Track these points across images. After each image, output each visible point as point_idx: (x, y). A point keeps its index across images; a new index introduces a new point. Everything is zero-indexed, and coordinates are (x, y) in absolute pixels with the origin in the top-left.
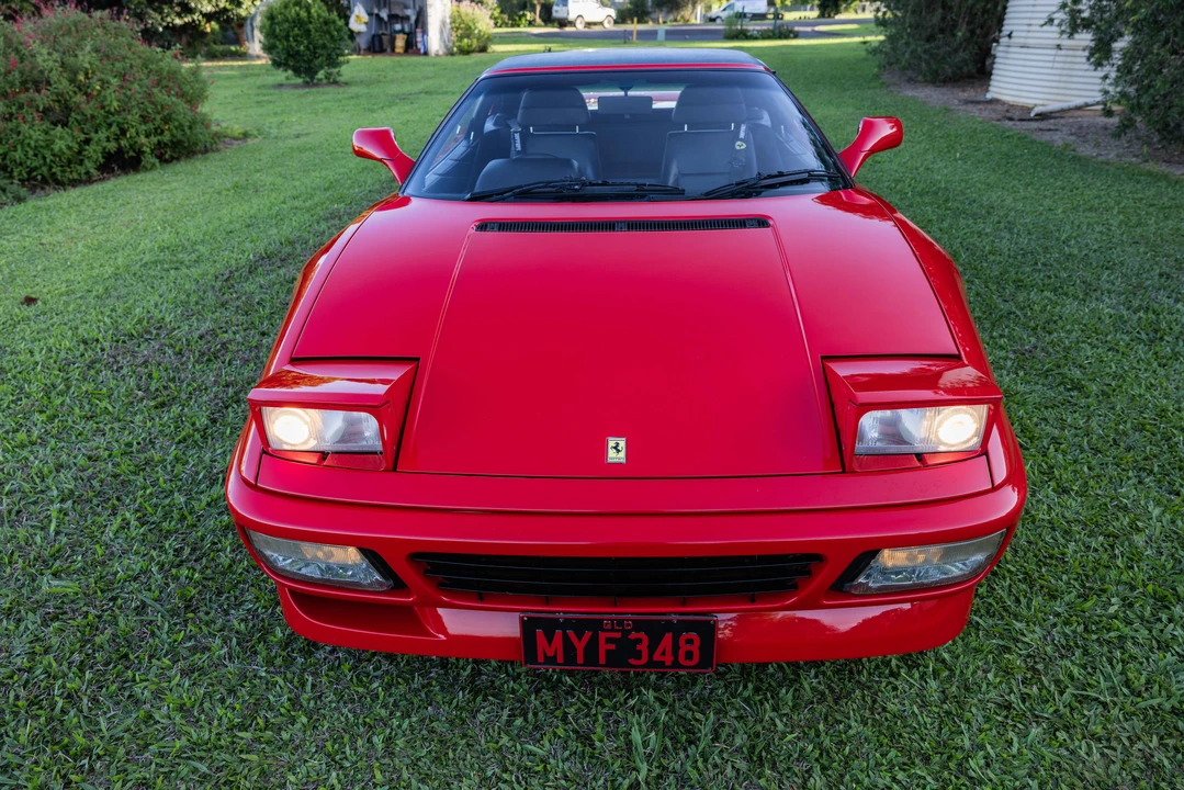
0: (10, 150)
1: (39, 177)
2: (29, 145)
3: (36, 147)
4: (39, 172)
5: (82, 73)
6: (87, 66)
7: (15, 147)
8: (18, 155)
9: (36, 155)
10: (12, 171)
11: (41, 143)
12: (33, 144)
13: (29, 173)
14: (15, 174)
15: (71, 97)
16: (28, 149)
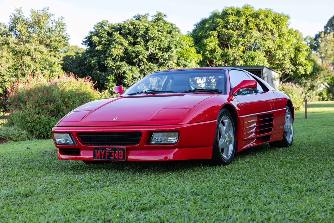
0: (35, 125)
1: (43, 136)
2: (42, 123)
3: (44, 124)
4: (43, 134)
5: (67, 98)
6: (70, 96)
7: (37, 124)
8: (37, 127)
9: (43, 127)
10: (34, 133)
11: (47, 123)
12: (44, 122)
13: (39, 134)
14: (35, 134)
15: (61, 107)
16: (41, 125)
